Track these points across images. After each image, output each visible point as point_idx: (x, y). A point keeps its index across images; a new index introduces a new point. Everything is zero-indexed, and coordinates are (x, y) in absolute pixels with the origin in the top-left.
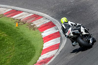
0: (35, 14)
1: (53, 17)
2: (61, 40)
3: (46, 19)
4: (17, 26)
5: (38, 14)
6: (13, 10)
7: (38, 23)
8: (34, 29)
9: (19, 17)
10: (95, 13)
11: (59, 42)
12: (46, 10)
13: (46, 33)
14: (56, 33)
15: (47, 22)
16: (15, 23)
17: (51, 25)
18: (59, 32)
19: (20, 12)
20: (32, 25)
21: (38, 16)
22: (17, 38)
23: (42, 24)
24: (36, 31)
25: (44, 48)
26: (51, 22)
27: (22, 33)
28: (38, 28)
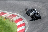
0: (13, 14)
1: (22, 16)
2: (26, 27)
3: (19, 16)
4: (4, 20)
5: (15, 14)
6: (2, 12)
7: (15, 19)
8: (13, 22)
9: (5, 16)
10: (42, 14)
11: (25, 28)
12: (18, 12)
13: (19, 24)
14: (23, 23)
15: (19, 18)
16: (3, 18)
17: (21, 19)
18: (25, 23)
19: (6, 13)
20: (12, 19)
21: (15, 15)
22: (4, 26)
23: (16, 19)
24: (14, 22)
25: (17, 31)
26: (21, 18)
27: (7, 24)
28: (14, 21)
